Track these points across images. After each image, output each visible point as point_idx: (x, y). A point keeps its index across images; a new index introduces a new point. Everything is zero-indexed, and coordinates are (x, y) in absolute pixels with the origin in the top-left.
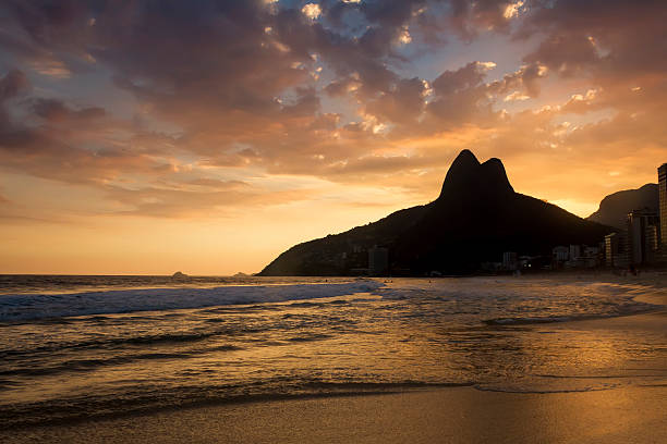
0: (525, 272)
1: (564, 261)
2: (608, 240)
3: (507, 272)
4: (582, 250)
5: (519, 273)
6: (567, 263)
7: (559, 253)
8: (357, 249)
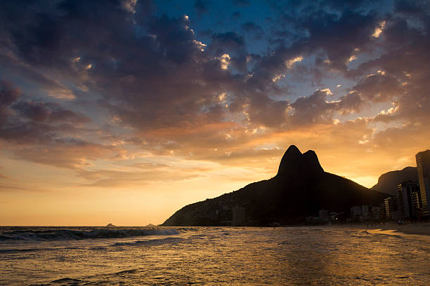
0: (334, 223)
1: (359, 216)
2: (386, 202)
3: (323, 223)
4: (370, 209)
5: (330, 224)
6: (361, 217)
7: (355, 210)
8: (226, 208)
